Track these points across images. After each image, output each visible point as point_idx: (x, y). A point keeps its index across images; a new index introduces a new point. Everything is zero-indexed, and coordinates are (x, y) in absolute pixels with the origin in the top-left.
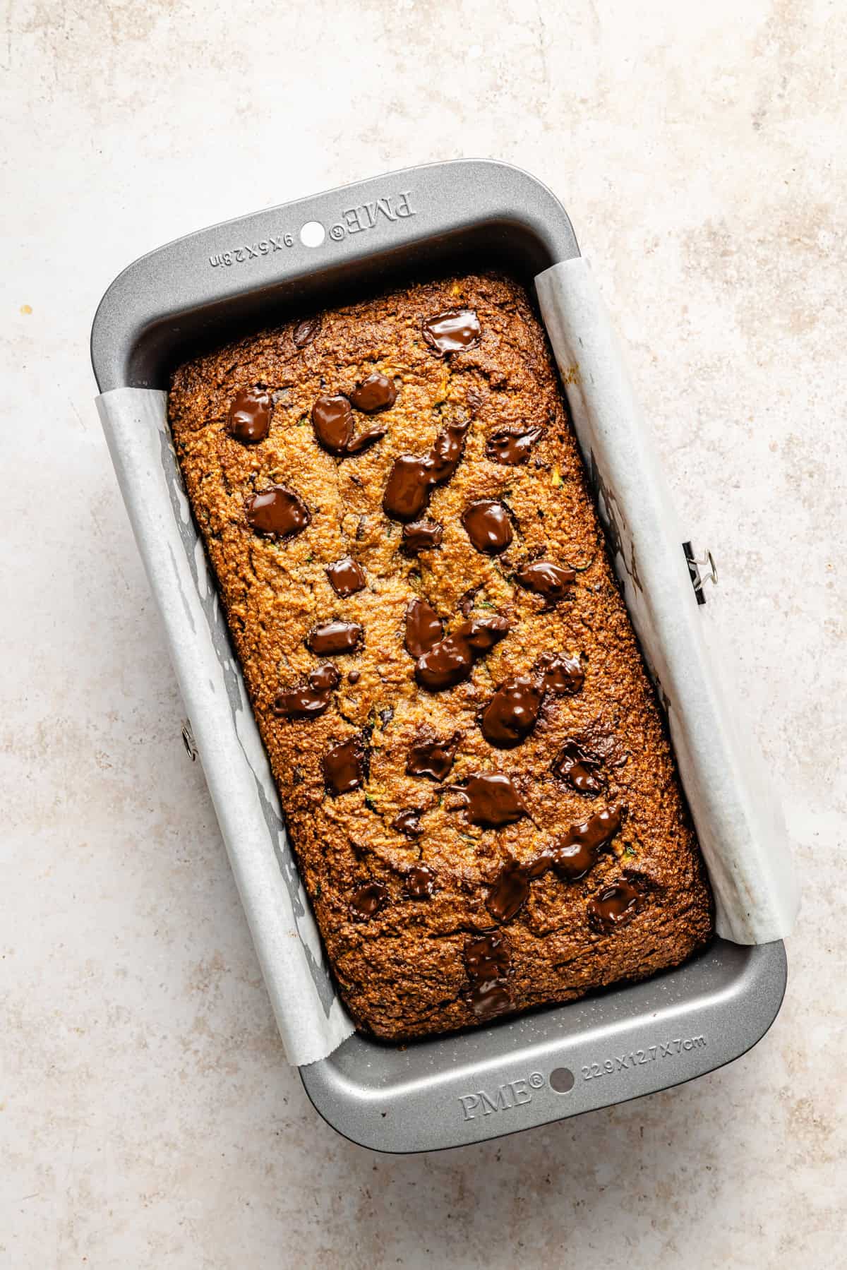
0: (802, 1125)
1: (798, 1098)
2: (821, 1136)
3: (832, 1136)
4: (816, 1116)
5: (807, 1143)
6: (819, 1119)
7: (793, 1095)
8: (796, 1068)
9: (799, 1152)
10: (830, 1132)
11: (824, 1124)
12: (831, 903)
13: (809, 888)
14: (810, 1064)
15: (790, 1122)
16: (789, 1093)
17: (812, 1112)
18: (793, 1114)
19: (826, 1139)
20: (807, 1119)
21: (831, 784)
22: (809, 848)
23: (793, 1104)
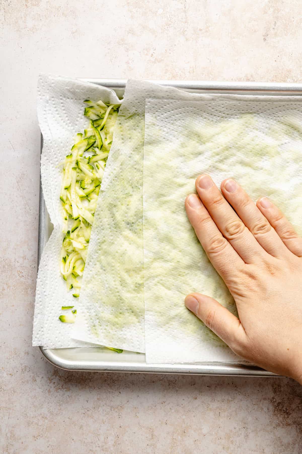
2: (286, 416)
6: (285, 410)
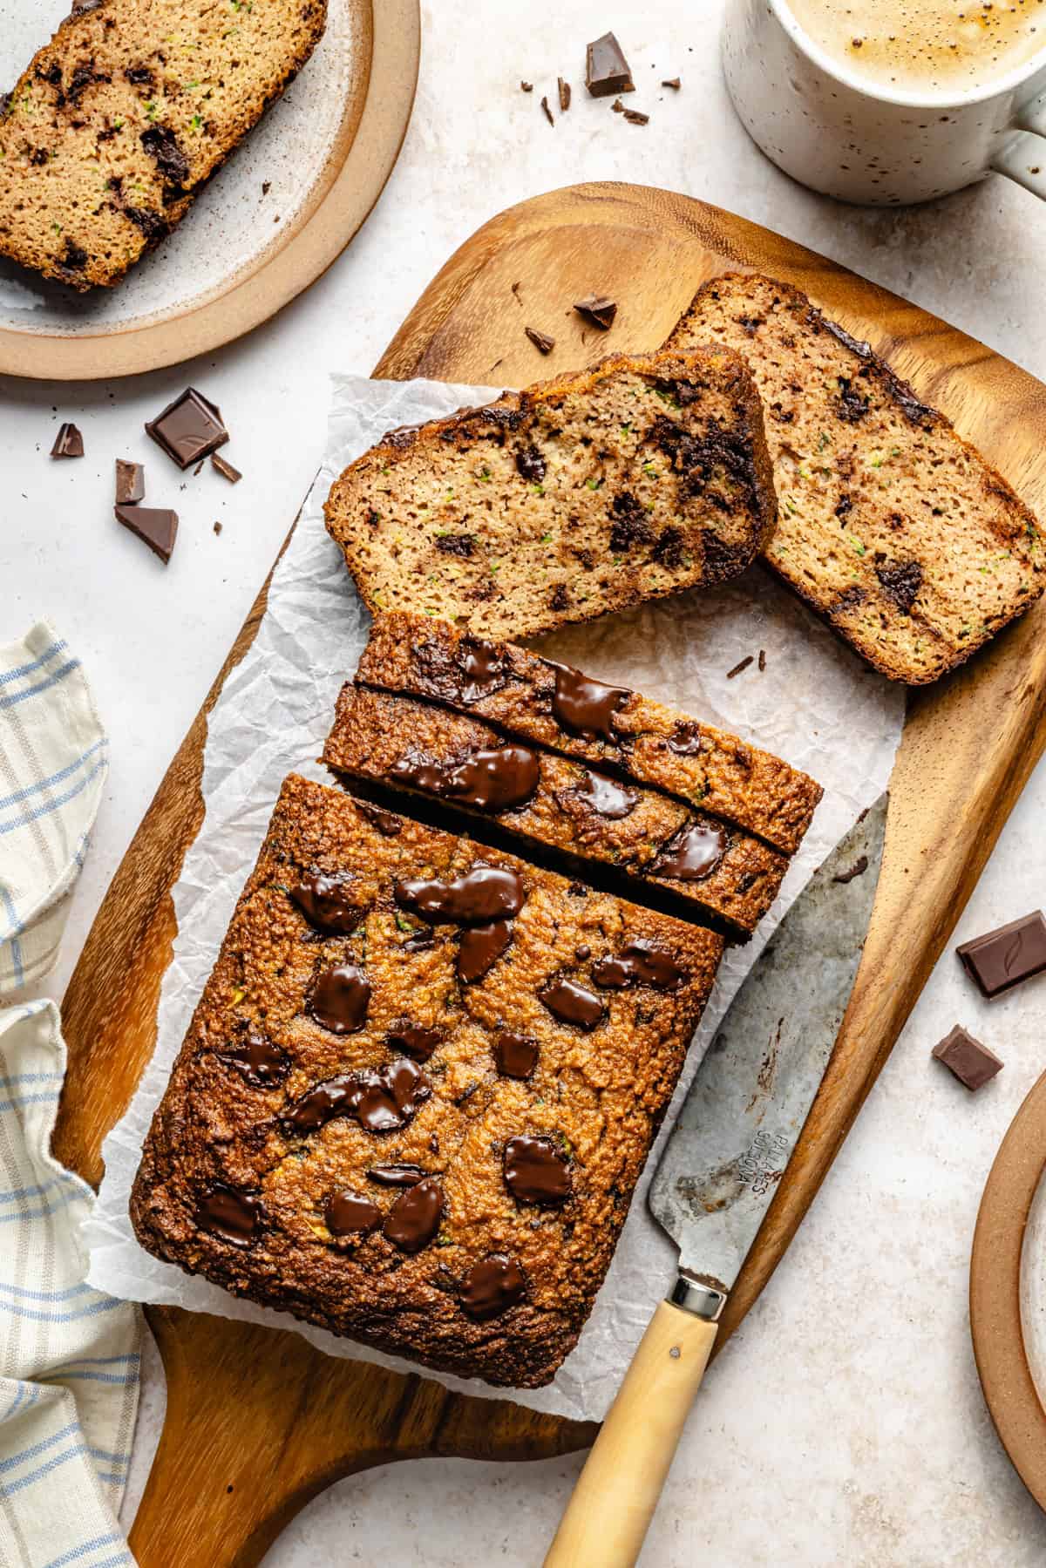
0: (867, 1526)
1: (864, 1493)
3: (903, 1541)
4: (885, 1517)
5: (873, 1547)
7: (858, 1491)
8: (864, 1458)
9: (862, 1557)
10: (900, 1535)
11: (894, 1526)
12: (915, 1264)
13: (891, 1245)
14: (880, 1454)
15: (854, 1523)
16: (855, 1488)
17: (881, 1511)
18: (857, 1513)
19: (896, 1544)
20: (874, 1520)
21: (924, 1122)
22: (893, 1197)
23: (858, 1500)
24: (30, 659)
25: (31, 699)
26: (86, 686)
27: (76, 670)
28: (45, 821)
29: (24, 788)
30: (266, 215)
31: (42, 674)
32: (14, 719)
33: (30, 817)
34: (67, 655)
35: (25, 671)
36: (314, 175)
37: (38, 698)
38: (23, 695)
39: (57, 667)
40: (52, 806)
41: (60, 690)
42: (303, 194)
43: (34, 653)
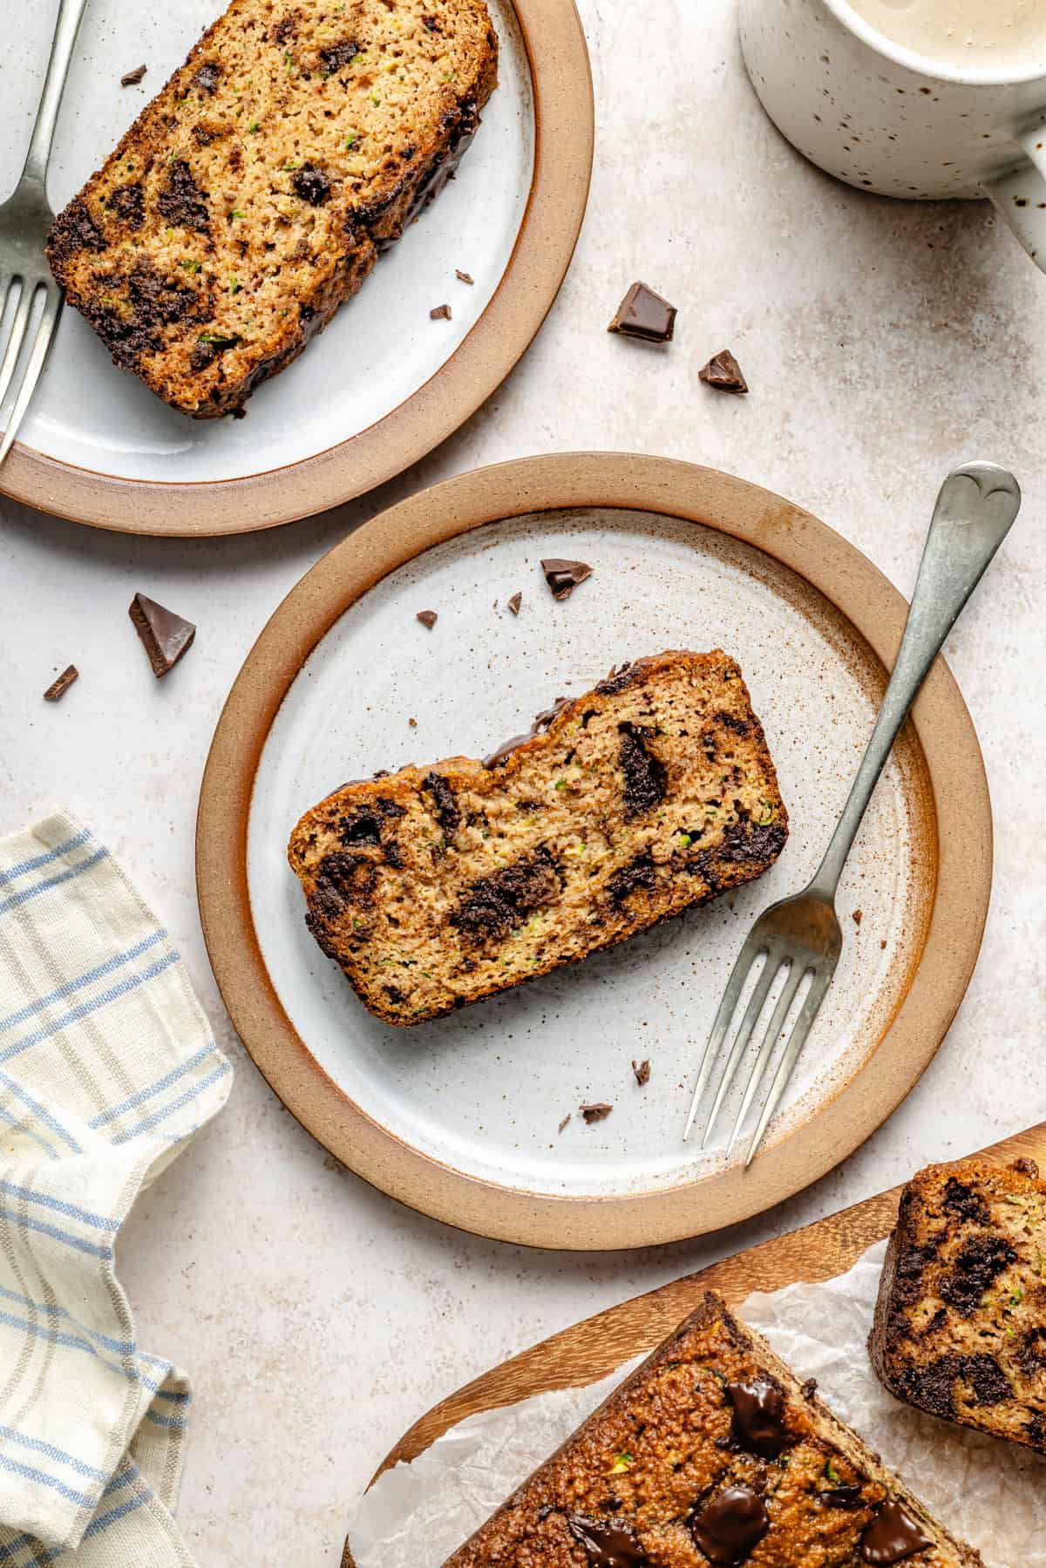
24: (40, 851)
25: (44, 894)
26: (121, 875)
27: (105, 860)
28: (73, 1030)
29: (43, 996)
30: (870, 945)
31: (59, 867)
32: (26, 919)
33: (53, 1028)
34: (94, 845)
35: (36, 864)
36: (903, 882)
37: (56, 892)
38: (33, 891)
39: (82, 859)
40: (80, 1013)
41: (82, 882)
42: (900, 907)
43: (47, 844)
